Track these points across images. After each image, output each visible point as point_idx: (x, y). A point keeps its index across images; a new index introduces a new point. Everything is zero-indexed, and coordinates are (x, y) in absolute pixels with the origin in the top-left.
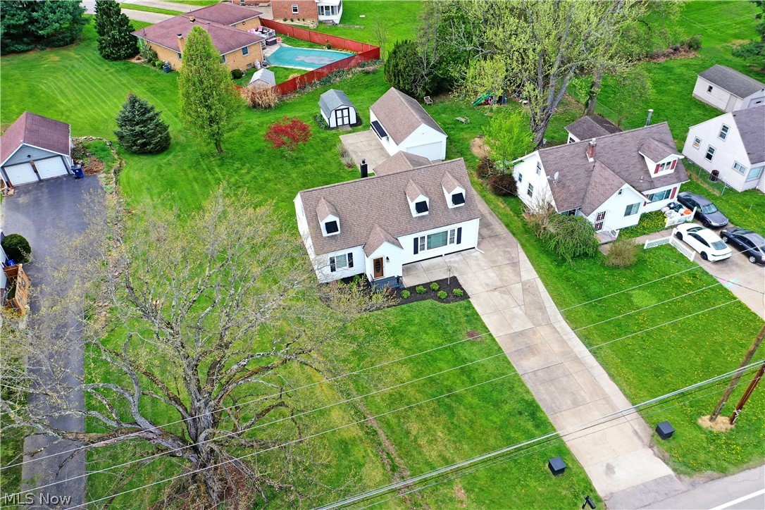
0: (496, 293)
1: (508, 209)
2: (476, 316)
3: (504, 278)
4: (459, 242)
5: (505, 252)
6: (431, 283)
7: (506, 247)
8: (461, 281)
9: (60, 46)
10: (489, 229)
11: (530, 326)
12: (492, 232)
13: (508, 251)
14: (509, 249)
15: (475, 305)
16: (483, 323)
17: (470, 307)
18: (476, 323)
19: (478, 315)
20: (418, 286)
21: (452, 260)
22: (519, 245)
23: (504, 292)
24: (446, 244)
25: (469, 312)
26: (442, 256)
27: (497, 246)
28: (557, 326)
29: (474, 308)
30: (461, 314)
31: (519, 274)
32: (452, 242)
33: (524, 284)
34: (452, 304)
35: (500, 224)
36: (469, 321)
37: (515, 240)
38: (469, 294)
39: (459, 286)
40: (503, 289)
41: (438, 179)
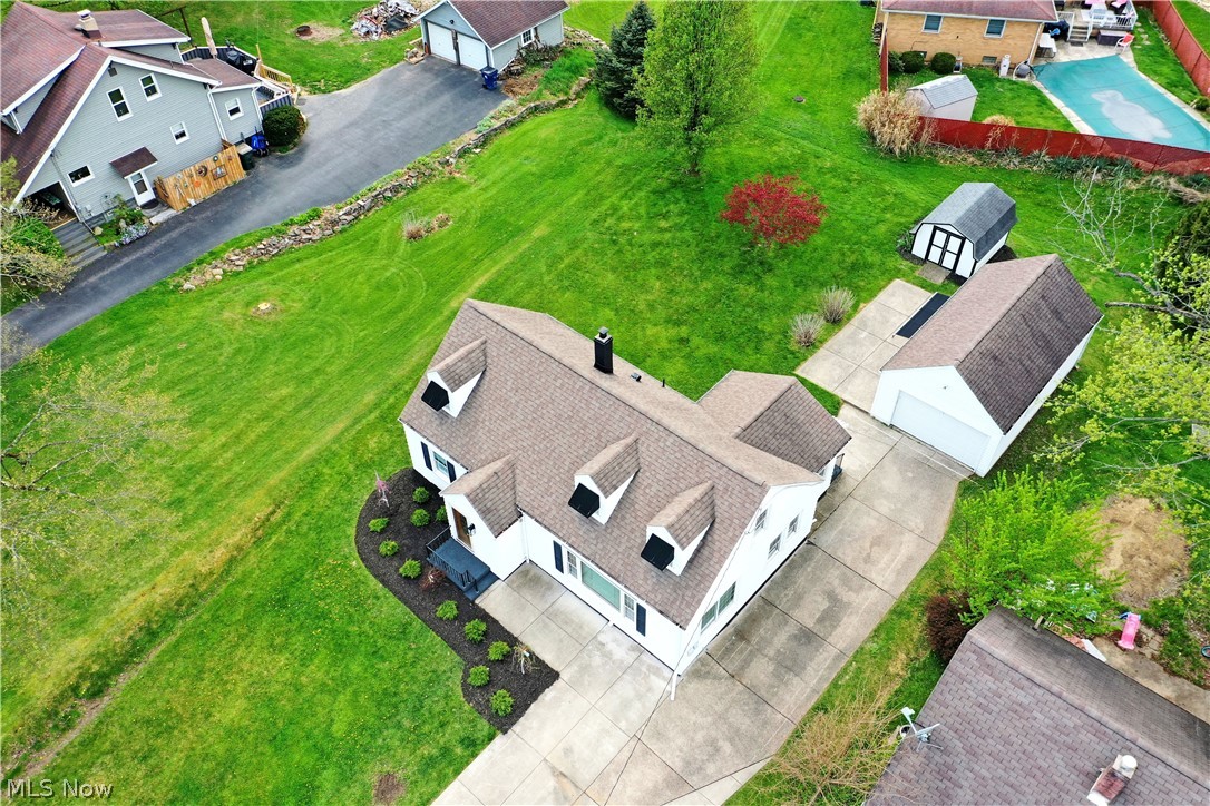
0: (551, 783)
4: (640, 629)
7: (731, 740)
8: (549, 695)
14: (727, 749)
15: (486, 754)
18: (431, 780)
21: (611, 646)
23: (562, 798)
24: (618, 608)
26: (608, 621)
27: (723, 717)
29: (474, 755)
32: (629, 617)
34: (467, 707)
36: (429, 763)
37: (774, 749)
40: (573, 791)
41: (682, 480)
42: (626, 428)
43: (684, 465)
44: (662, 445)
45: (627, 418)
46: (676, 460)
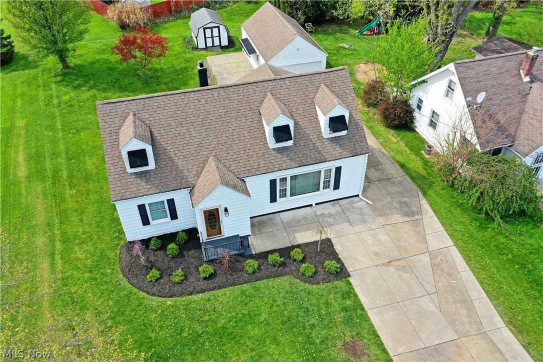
1: (402, 144)
2: (359, 312)
3: (402, 244)
4: (337, 187)
5: (401, 203)
6: (293, 247)
8: (338, 248)
10: (378, 170)
11: (450, 335)
12: (382, 174)
13: (405, 203)
14: (407, 200)
15: (358, 290)
16: (371, 325)
17: (350, 293)
18: (360, 324)
19: (363, 309)
20: (272, 252)
22: (420, 194)
23: (403, 269)
24: (318, 190)
25: (348, 302)
26: (311, 205)
27: (390, 194)
28: (496, 338)
29: (356, 296)
30: (336, 306)
31: (424, 239)
32: (327, 186)
33: (433, 255)
34: (322, 286)
35: (393, 163)
36: (348, 321)
37: (415, 187)
38: (349, 269)
39: (334, 256)
40: (401, 263)
41: (309, 94)
42: (260, 94)
43: (304, 87)
44: (286, 87)
45: (257, 89)
46: (298, 88)
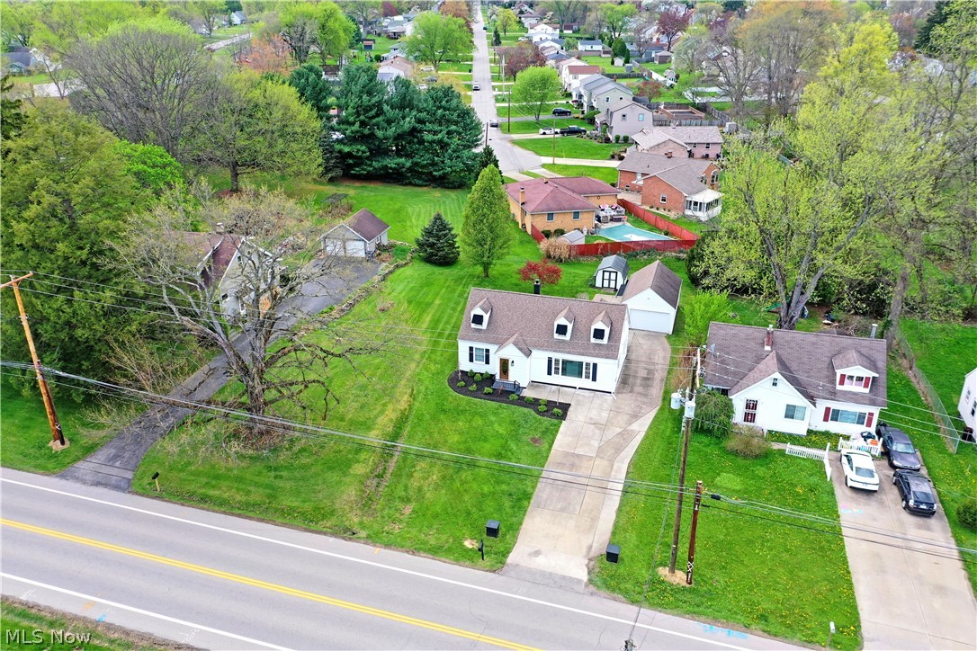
0: (592, 426)
2: (554, 432)
3: (613, 421)
4: (594, 379)
5: (638, 406)
8: (571, 409)
9: (448, 188)
11: (592, 455)
12: (646, 391)
13: (641, 407)
15: (562, 426)
16: (555, 438)
18: (548, 436)
19: (557, 432)
21: (582, 394)
22: (658, 407)
23: (599, 429)
24: (582, 377)
25: (552, 428)
26: (576, 388)
28: (616, 464)
29: (559, 427)
30: (544, 426)
31: (630, 424)
32: (588, 377)
33: (626, 430)
34: (543, 417)
35: (660, 389)
36: (544, 432)
37: (659, 403)
38: (568, 418)
39: (565, 410)
41: (593, 315)
42: (563, 306)
43: (592, 309)
44: (580, 307)
45: (562, 303)
